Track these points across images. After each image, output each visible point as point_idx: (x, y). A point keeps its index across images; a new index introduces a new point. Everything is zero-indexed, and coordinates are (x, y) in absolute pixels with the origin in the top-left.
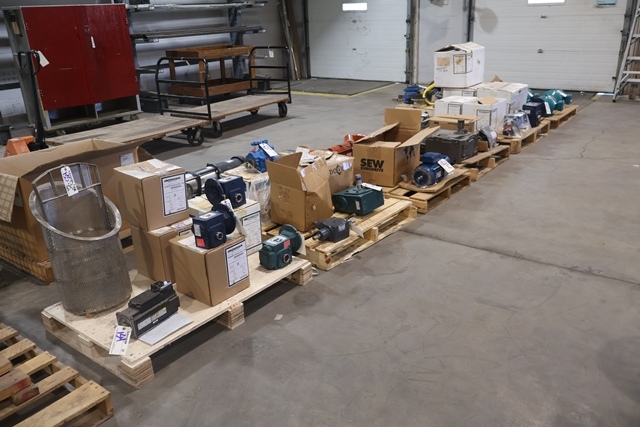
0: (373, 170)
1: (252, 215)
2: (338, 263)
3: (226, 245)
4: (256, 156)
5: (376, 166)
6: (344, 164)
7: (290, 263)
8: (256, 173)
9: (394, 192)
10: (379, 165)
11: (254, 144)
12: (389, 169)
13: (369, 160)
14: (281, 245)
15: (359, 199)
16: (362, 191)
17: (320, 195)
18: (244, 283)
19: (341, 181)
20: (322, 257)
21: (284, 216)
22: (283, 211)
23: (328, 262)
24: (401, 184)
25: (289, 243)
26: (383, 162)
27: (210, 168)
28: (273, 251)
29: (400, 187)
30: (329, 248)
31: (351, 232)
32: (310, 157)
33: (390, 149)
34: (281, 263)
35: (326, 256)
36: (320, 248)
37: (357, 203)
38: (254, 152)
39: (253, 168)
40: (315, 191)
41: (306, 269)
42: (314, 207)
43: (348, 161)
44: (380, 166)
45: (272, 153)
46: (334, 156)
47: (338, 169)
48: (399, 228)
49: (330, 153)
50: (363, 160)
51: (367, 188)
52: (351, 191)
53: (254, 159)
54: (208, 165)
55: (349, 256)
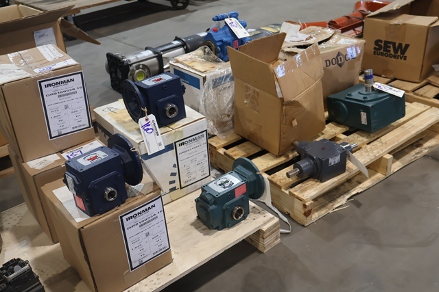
0: (391, 56)
1: (193, 137)
2: (323, 212)
3: (123, 207)
4: (217, 37)
5: (396, 51)
6: (349, 50)
7: (244, 218)
8: (216, 61)
9: (421, 91)
10: (401, 50)
11: (218, 19)
12: (415, 57)
13: (386, 43)
14: (231, 194)
15: (366, 109)
16: (373, 96)
17: (306, 105)
18: (162, 259)
19: (341, 75)
20: (298, 206)
21: (251, 127)
22: (250, 121)
23: (307, 214)
24: (431, 78)
25: (244, 189)
26: (407, 46)
27: (177, 43)
28: (215, 203)
29: (429, 83)
30: (311, 191)
31: (349, 164)
32: (302, 37)
33: (420, 28)
34: (228, 220)
35: (305, 206)
36: (296, 191)
37: (364, 116)
38: (215, 31)
39: (213, 55)
40: (297, 98)
41: (269, 229)
42: (295, 123)
43: (356, 46)
44: (403, 52)
45: (241, 33)
46: (336, 37)
47: (339, 58)
48: (425, 151)
49: (329, 31)
50: (377, 42)
51: (381, 92)
52: (356, 95)
53: (215, 42)
54: (177, 39)
55: (343, 201)
